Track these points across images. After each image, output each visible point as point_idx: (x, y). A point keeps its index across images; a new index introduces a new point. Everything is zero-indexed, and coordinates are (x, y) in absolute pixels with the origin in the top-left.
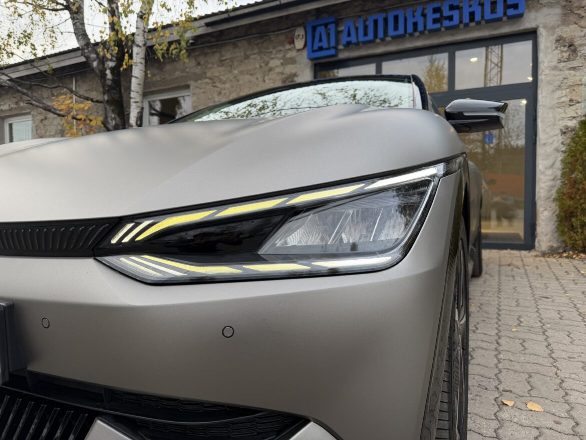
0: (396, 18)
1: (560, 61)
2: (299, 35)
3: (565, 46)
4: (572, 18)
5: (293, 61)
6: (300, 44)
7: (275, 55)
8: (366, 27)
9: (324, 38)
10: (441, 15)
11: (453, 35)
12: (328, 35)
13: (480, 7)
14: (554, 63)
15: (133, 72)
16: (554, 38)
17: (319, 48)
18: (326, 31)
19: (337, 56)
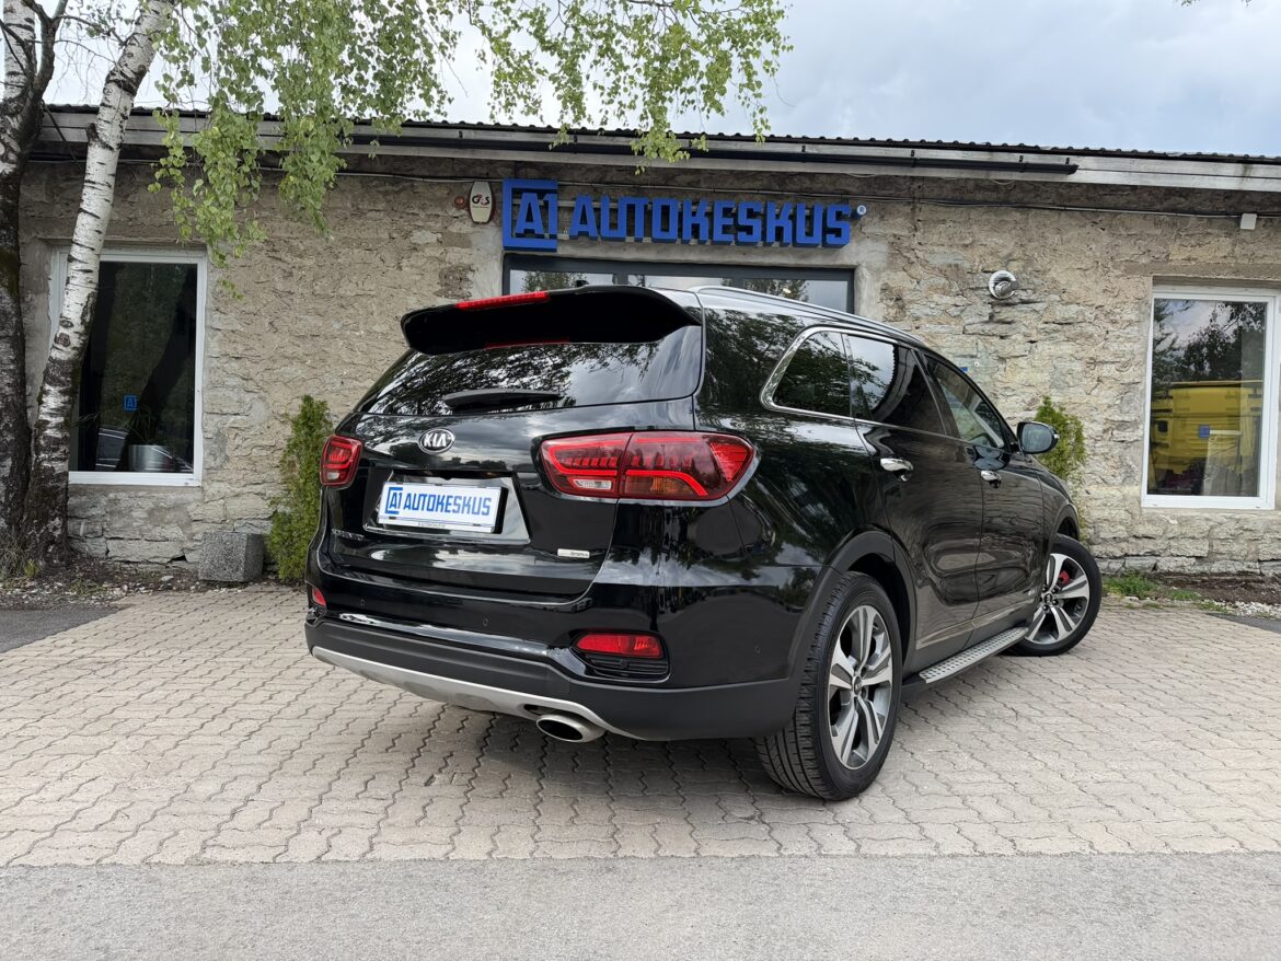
0: (665, 210)
1: (886, 320)
2: (479, 197)
3: (891, 299)
4: (901, 262)
5: (463, 241)
6: (481, 212)
7: (423, 220)
8: (613, 211)
9: (537, 215)
10: (736, 221)
11: (744, 253)
12: (545, 207)
13: (791, 222)
15: (86, 201)
16: (879, 285)
17: (527, 231)
18: (541, 203)
19: (555, 250)
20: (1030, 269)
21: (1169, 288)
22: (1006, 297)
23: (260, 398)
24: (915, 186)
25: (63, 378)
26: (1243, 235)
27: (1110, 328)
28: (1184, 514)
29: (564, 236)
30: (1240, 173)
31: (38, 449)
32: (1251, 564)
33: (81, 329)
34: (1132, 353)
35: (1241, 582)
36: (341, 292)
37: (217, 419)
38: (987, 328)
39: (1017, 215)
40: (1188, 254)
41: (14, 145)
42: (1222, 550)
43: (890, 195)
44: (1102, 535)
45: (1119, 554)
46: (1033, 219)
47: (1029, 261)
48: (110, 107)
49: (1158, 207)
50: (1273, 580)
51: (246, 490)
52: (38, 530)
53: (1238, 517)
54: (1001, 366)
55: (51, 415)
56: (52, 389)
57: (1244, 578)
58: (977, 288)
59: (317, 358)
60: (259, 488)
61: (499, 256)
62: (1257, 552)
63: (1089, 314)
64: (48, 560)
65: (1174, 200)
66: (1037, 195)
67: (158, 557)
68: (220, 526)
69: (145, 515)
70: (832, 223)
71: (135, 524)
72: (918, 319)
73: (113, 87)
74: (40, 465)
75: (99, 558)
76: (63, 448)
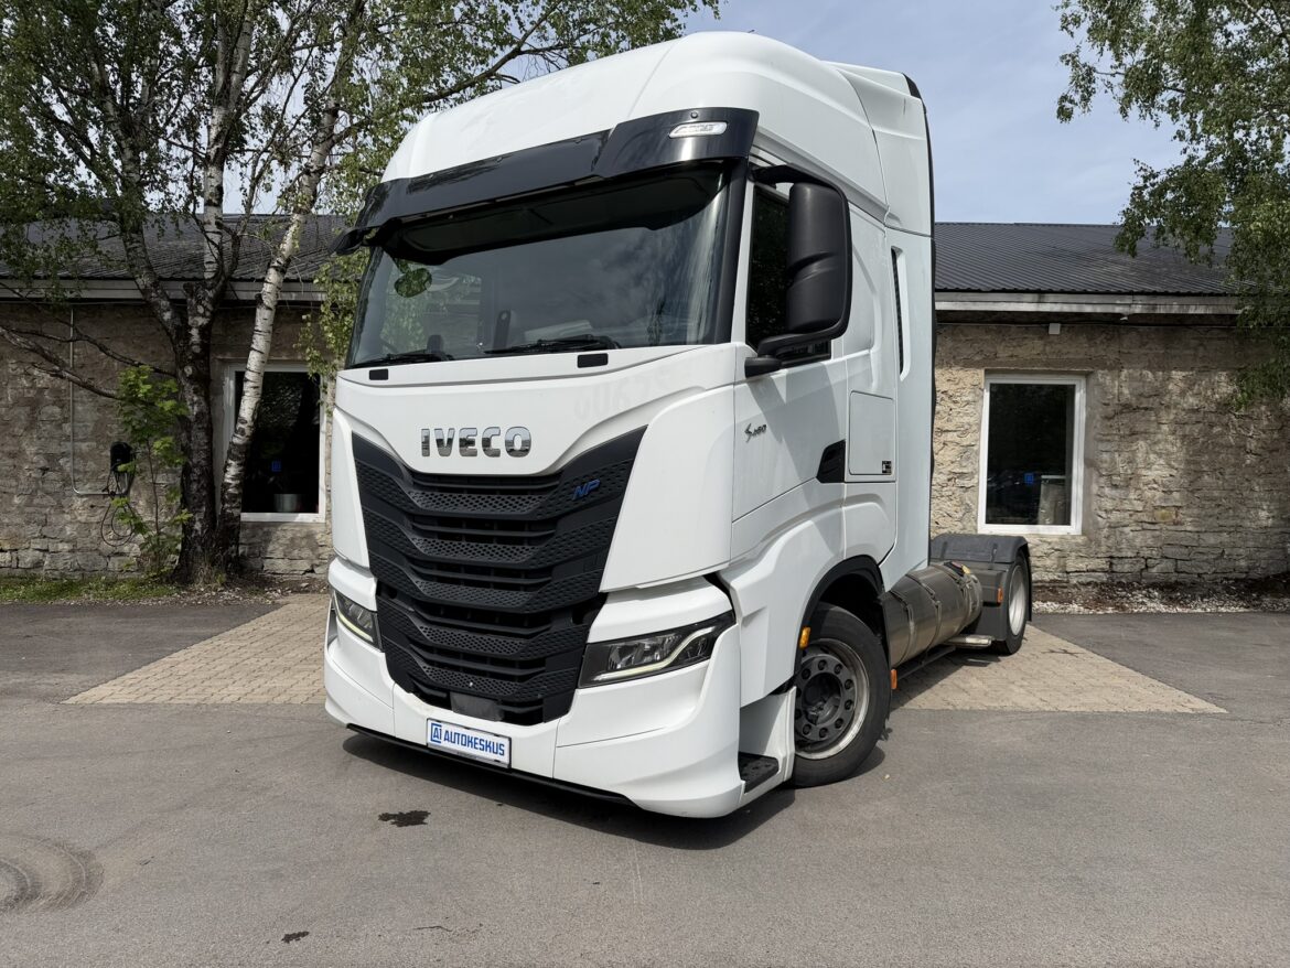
15: (255, 343)
21: (1001, 376)
25: (240, 455)
26: (1052, 338)
27: (954, 406)
30: (1036, 300)
31: (224, 501)
32: (1060, 574)
33: (252, 424)
34: (969, 424)
35: (1047, 588)
40: (1010, 353)
41: (210, 307)
42: (1038, 564)
48: (271, 283)
50: (1075, 586)
52: (222, 553)
53: (1051, 540)
55: (232, 479)
56: (232, 462)
57: (1052, 584)
62: (1065, 566)
64: (228, 572)
67: (296, 570)
69: (288, 542)
71: (281, 548)
73: (272, 271)
74: (223, 511)
75: (258, 571)
76: (239, 500)
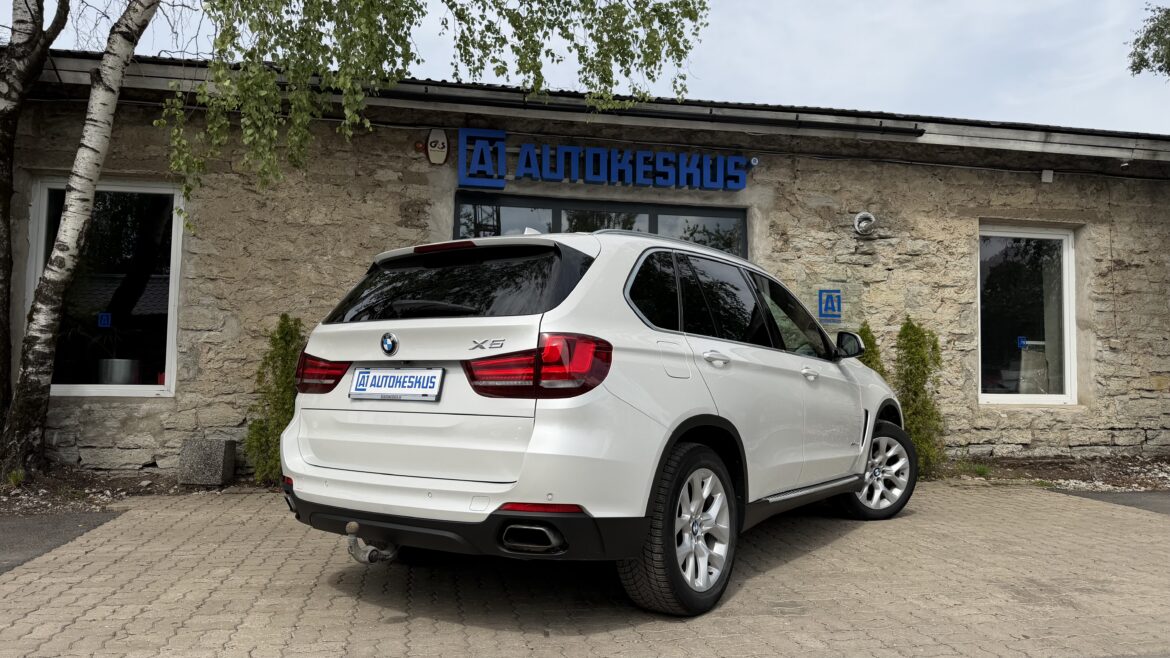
0: (597, 158)
3: (778, 234)
4: (784, 204)
5: (421, 180)
6: (438, 155)
7: (386, 161)
8: (554, 157)
9: (488, 158)
10: (654, 167)
11: (659, 194)
12: (495, 153)
13: (698, 171)
14: (769, 252)
15: (87, 137)
16: (767, 223)
17: (479, 172)
18: (491, 149)
19: (502, 188)
20: (885, 211)
21: (991, 227)
22: (869, 232)
23: (232, 315)
24: (795, 142)
25: (55, 297)
26: (1044, 186)
27: (949, 259)
28: (1012, 409)
29: (510, 177)
30: (1043, 139)
31: (25, 363)
32: (1064, 449)
33: (75, 252)
34: (966, 279)
35: (1057, 464)
36: (312, 221)
37: (191, 334)
38: (854, 258)
39: (875, 168)
40: (1004, 201)
41: (18, 85)
42: (1042, 438)
43: (774, 150)
44: (950, 427)
45: (964, 443)
46: (887, 171)
47: (885, 204)
48: (115, 55)
49: (980, 163)
50: (1082, 462)
51: (217, 400)
52: (18, 441)
53: (1052, 411)
54: (865, 289)
55: (41, 331)
56: (44, 307)
57: (1060, 460)
58: (846, 226)
59: (287, 280)
60: (229, 398)
61: (453, 192)
62: (1068, 439)
63: (933, 248)
64: (27, 468)
65: (990, 159)
66: (890, 152)
67: (130, 464)
68: (192, 434)
69: (118, 425)
70: (732, 172)
71: (108, 433)
72: (799, 250)
73: (118, 38)
74: (25, 378)
75: (72, 466)
76: (50, 362)
